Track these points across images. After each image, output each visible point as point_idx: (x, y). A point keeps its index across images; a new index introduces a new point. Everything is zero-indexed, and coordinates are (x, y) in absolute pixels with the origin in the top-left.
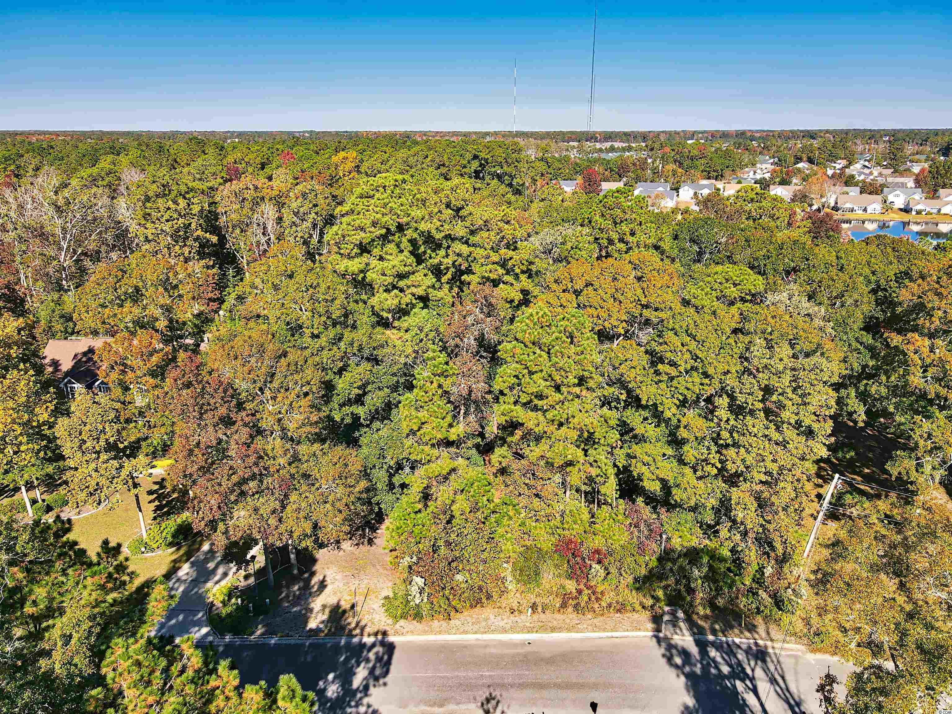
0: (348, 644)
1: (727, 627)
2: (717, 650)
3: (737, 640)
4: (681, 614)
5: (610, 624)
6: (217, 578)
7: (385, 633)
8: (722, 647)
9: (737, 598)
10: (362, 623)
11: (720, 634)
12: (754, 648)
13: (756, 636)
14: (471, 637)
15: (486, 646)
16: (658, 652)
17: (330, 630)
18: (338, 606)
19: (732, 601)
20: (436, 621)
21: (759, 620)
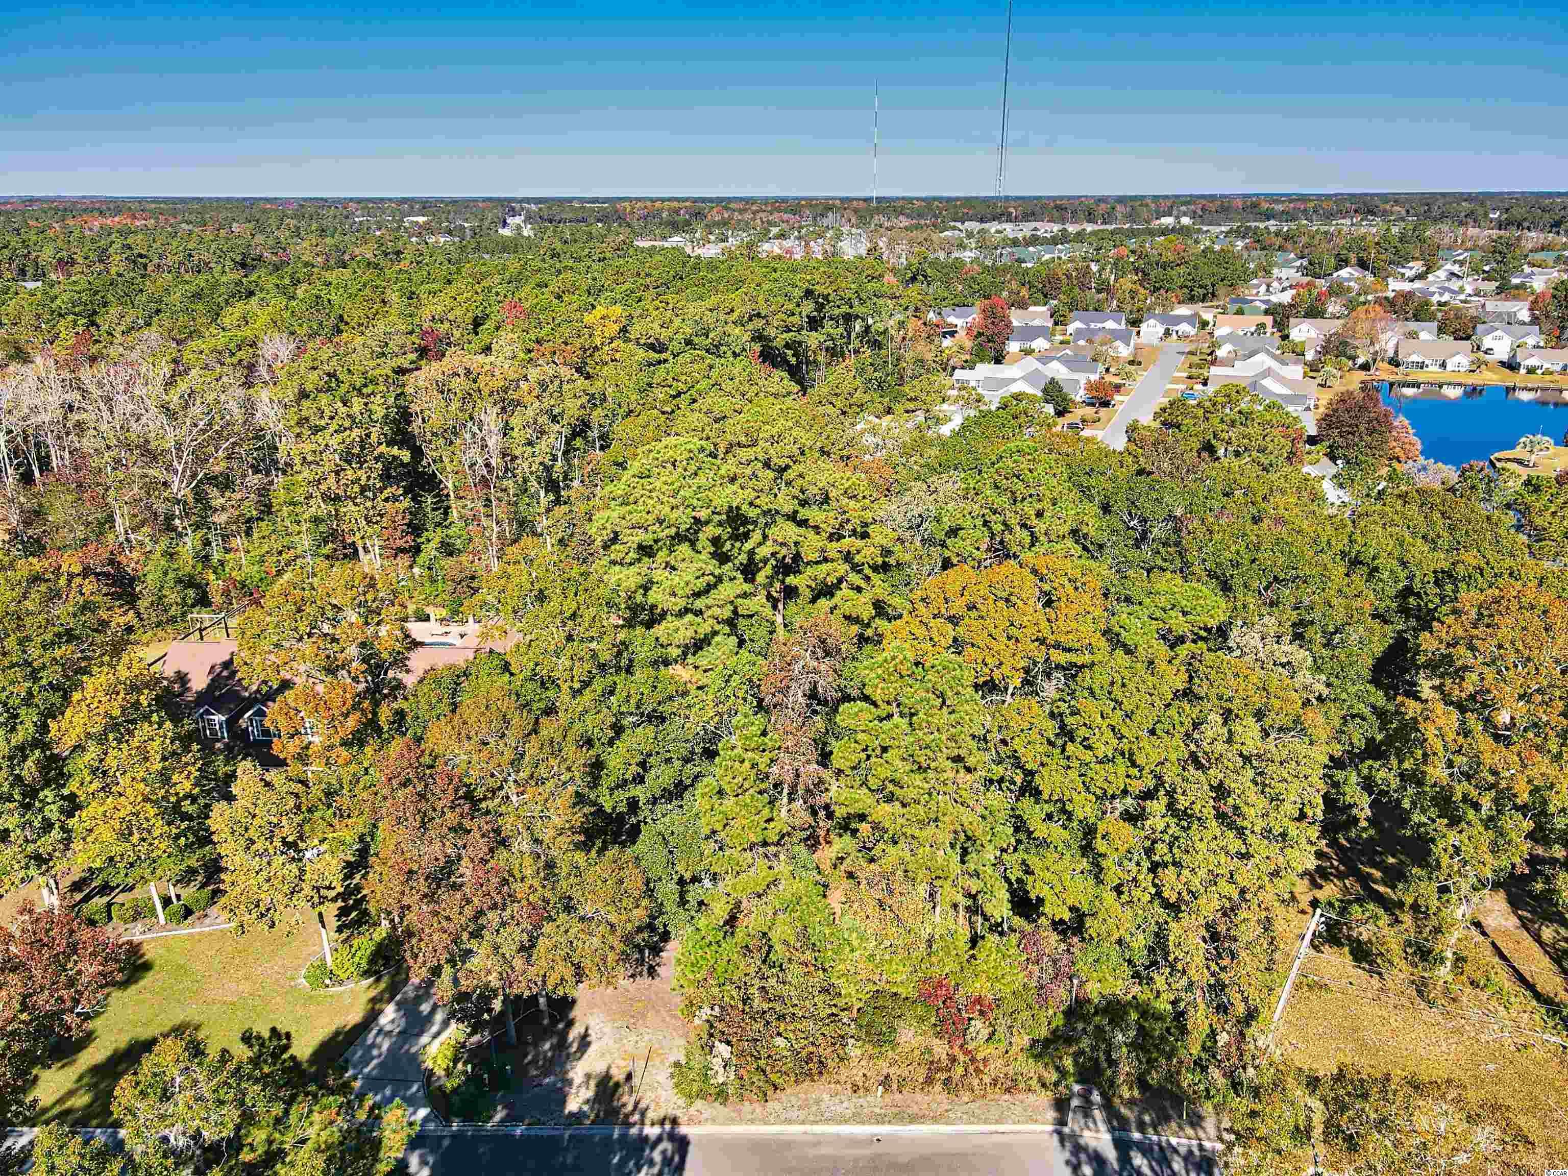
0: (624, 1136)
1: (1163, 1119)
2: (1144, 1155)
3: (1174, 1141)
4: (1096, 1097)
5: (994, 1113)
6: (434, 1029)
7: (675, 1121)
8: (1152, 1150)
9: (1178, 1073)
10: (642, 1105)
11: (1150, 1130)
12: (1197, 1152)
13: (1201, 1134)
14: (796, 1129)
15: (817, 1145)
16: (1059, 1157)
17: (597, 1115)
18: (607, 1077)
19: (1172, 1077)
20: (747, 1103)
21: (1207, 1108)
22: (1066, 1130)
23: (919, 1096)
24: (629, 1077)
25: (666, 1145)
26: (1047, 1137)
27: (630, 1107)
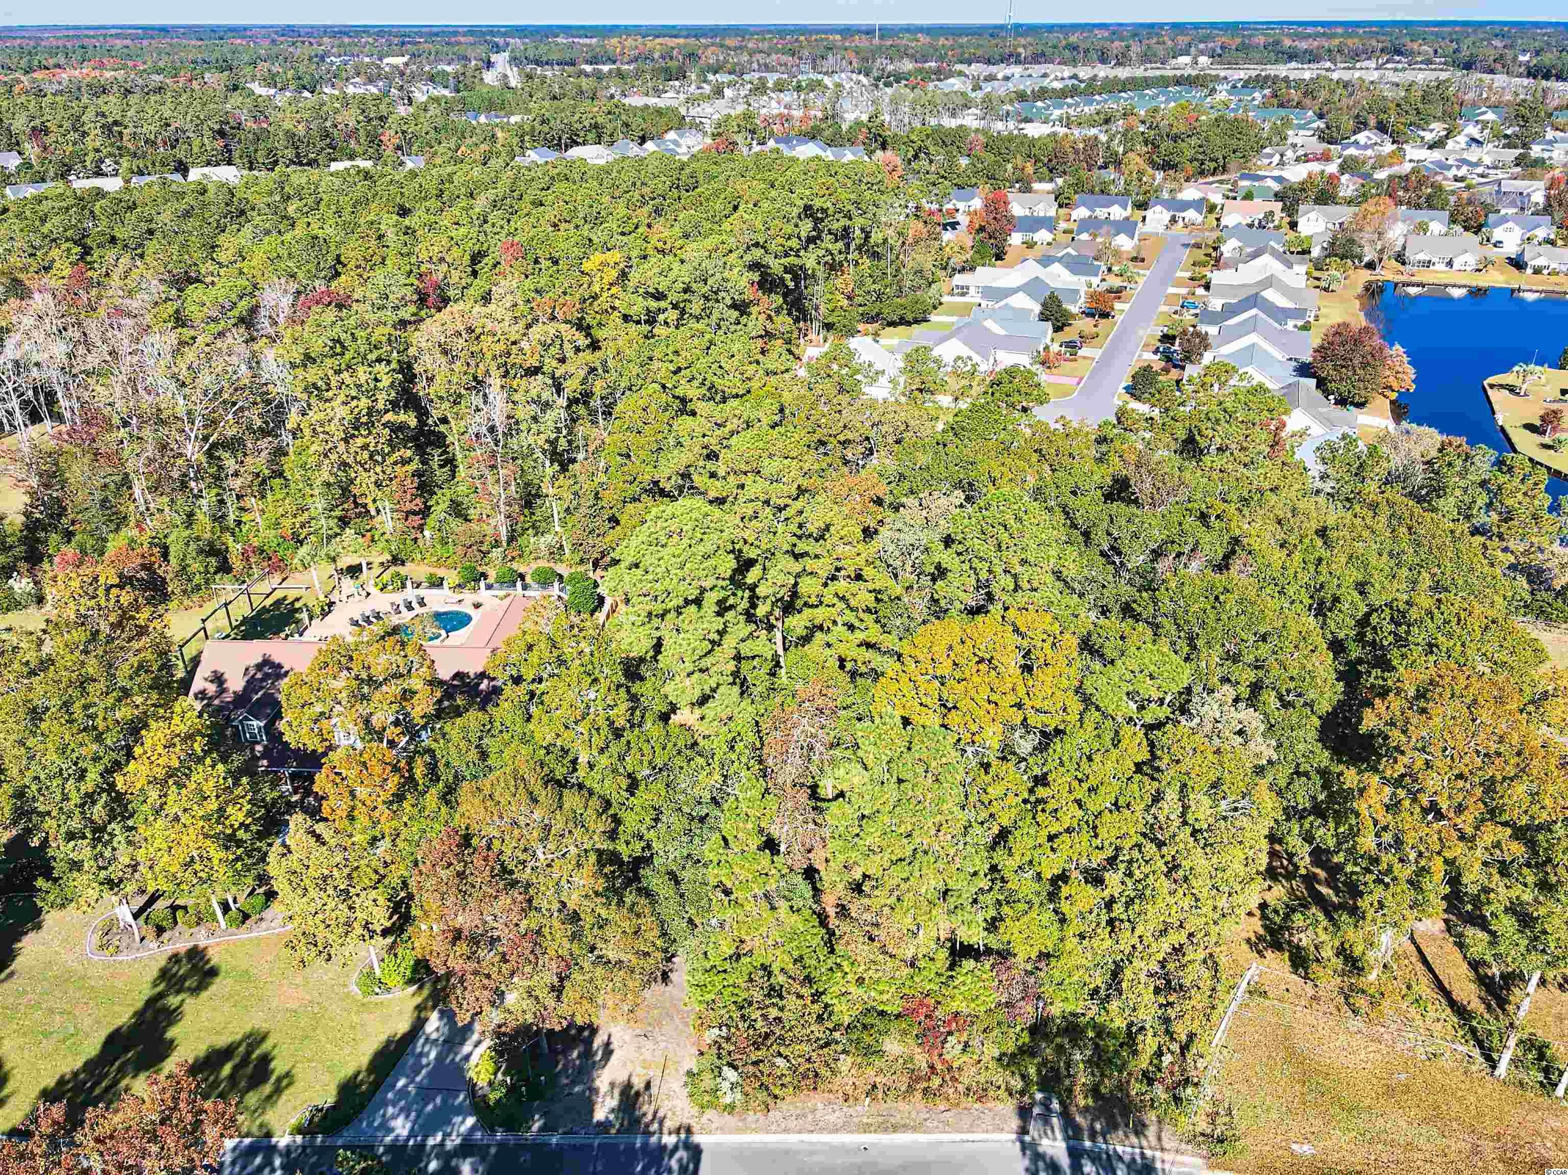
1: (1112, 1126)
2: (1093, 1162)
3: (1120, 1149)
4: (1055, 1105)
5: (967, 1121)
6: (475, 1037)
7: (689, 1131)
8: (1100, 1159)
10: (660, 1114)
11: (1100, 1139)
13: (1144, 1143)
16: (1021, 1164)
17: (622, 1125)
18: (628, 1086)
20: (751, 1113)
21: (1151, 1117)
22: (1027, 1138)
23: (902, 1105)
24: (648, 1086)
25: (681, 1154)
26: (1010, 1144)
27: (649, 1117)
